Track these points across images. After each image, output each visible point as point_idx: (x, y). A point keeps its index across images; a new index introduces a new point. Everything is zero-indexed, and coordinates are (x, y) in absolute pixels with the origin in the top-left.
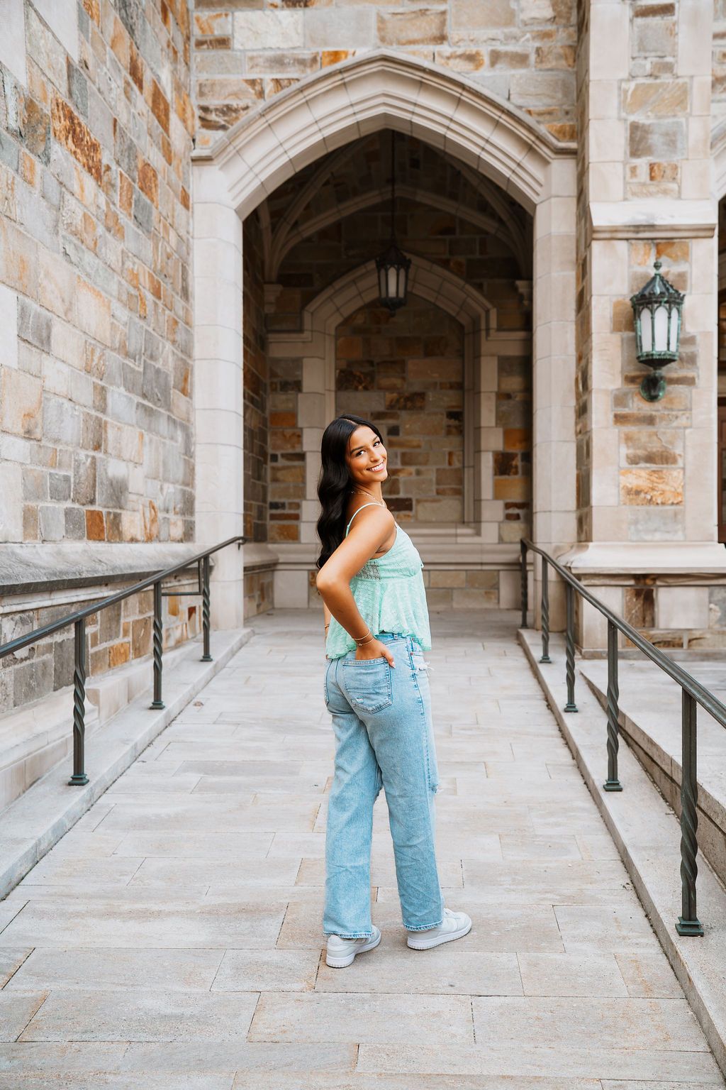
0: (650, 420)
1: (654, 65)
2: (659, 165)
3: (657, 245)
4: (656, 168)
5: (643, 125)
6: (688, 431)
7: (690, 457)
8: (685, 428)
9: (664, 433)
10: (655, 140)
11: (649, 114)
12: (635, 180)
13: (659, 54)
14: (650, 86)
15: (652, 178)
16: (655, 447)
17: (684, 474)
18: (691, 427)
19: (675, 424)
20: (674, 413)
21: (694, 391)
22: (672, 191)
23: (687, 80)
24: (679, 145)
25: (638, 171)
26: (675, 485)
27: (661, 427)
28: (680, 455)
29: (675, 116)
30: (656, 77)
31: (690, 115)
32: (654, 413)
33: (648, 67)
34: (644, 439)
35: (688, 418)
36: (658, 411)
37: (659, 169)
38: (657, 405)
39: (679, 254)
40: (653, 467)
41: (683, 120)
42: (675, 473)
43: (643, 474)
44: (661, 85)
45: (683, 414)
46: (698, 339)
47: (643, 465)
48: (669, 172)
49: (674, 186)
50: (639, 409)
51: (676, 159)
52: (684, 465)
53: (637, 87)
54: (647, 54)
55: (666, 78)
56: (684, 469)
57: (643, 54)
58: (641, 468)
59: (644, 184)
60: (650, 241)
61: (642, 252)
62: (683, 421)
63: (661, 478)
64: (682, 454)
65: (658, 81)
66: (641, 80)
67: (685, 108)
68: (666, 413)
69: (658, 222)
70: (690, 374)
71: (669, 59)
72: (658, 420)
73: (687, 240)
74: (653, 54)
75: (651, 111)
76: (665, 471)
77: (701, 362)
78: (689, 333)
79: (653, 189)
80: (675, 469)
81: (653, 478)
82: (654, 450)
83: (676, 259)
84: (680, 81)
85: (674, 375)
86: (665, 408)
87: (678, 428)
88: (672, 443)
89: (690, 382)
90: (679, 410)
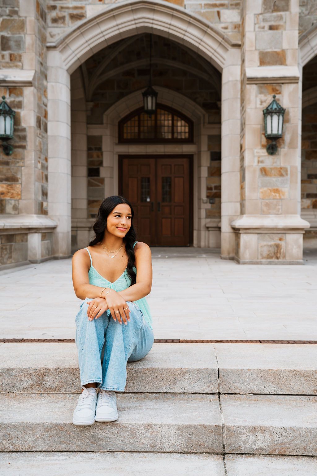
0: (7, 163)
1: (10, 11)
2: (14, 54)
3: (10, 89)
4: (12, 56)
5: (7, 37)
6: (23, 168)
7: (24, 179)
8: (22, 167)
9: (13, 169)
10: (12, 43)
11: (9, 32)
12: (3, 61)
13: (12, 6)
14: (9, 20)
15: (11, 60)
16: (9, 175)
17: (21, 186)
18: (24, 166)
19: (17, 165)
20: (17, 160)
21: (25, 151)
22: (19, 66)
23: (24, 18)
24: (22, 46)
25: (5, 57)
26: (18, 191)
27: (12, 166)
28: (20, 178)
29: (20, 34)
30: (11, 16)
31: (26, 33)
32: (9, 160)
33: (8, 11)
34: (5, 171)
35: (23, 163)
36: (10, 159)
37: (14, 57)
38: (10, 157)
39: (19, 93)
40: (9, 183)
41: (23, 36)
42: (18, 186)
43: (5, 186)
44: (14, 20)
45: (21, 161)
46: (27, 129)
47: (4, 182)
48: (18, 58)
49: (20, 64)
50: (3, 159)
51: (21, 52)
52: (21, 182)
53: (3, 20)
54: (7, 6)
55: (15, 17)
56: (21, 184)
57: (5, 6)
58: (3, 184)
59: (7, 63)
60: (6, 87)
61: (3, 92)
62: (21, 164)
63: (12, 188)
64: (20, 177)
65: (12, 18)
66: (5, 17)
67: (24, 31)
68: (14, 160)
69: (8, 79)
70: (24, 144)
71: (16, 9)
72: (10, 163)
73: (22, 87)
74: (9, 6)
75: (10, 31)
76: (13, 185)
77: (28, 139)
78: (23, 127)
79: (11, 65)
80: (17, 184)
81: (9, 188)
82: (9, 176)
83: (18, 95)
84: (21, 19)
85: (17, 144)
86: (14, 158)
87: (19, 167)
88: (16, 173)
89: (24, 147)
90: (19, 159)
